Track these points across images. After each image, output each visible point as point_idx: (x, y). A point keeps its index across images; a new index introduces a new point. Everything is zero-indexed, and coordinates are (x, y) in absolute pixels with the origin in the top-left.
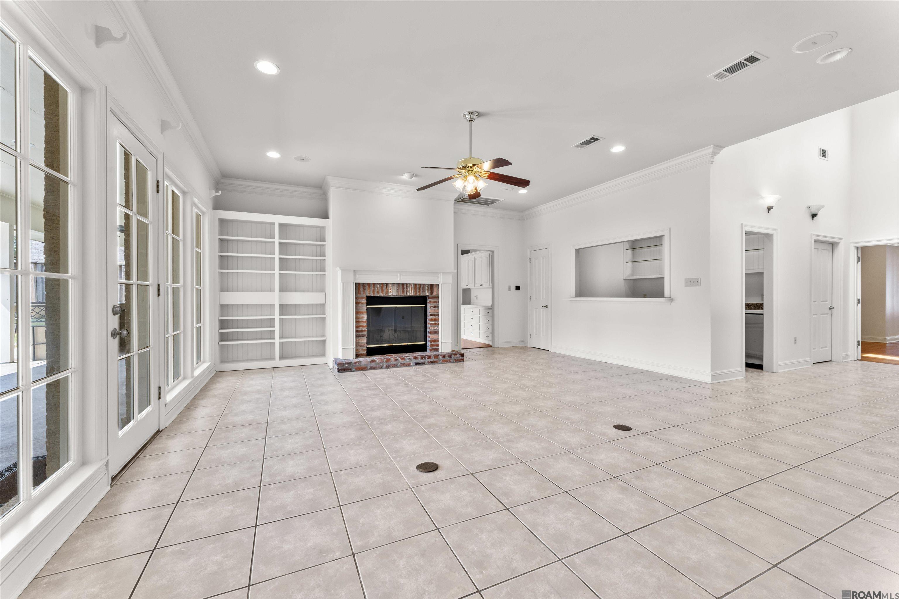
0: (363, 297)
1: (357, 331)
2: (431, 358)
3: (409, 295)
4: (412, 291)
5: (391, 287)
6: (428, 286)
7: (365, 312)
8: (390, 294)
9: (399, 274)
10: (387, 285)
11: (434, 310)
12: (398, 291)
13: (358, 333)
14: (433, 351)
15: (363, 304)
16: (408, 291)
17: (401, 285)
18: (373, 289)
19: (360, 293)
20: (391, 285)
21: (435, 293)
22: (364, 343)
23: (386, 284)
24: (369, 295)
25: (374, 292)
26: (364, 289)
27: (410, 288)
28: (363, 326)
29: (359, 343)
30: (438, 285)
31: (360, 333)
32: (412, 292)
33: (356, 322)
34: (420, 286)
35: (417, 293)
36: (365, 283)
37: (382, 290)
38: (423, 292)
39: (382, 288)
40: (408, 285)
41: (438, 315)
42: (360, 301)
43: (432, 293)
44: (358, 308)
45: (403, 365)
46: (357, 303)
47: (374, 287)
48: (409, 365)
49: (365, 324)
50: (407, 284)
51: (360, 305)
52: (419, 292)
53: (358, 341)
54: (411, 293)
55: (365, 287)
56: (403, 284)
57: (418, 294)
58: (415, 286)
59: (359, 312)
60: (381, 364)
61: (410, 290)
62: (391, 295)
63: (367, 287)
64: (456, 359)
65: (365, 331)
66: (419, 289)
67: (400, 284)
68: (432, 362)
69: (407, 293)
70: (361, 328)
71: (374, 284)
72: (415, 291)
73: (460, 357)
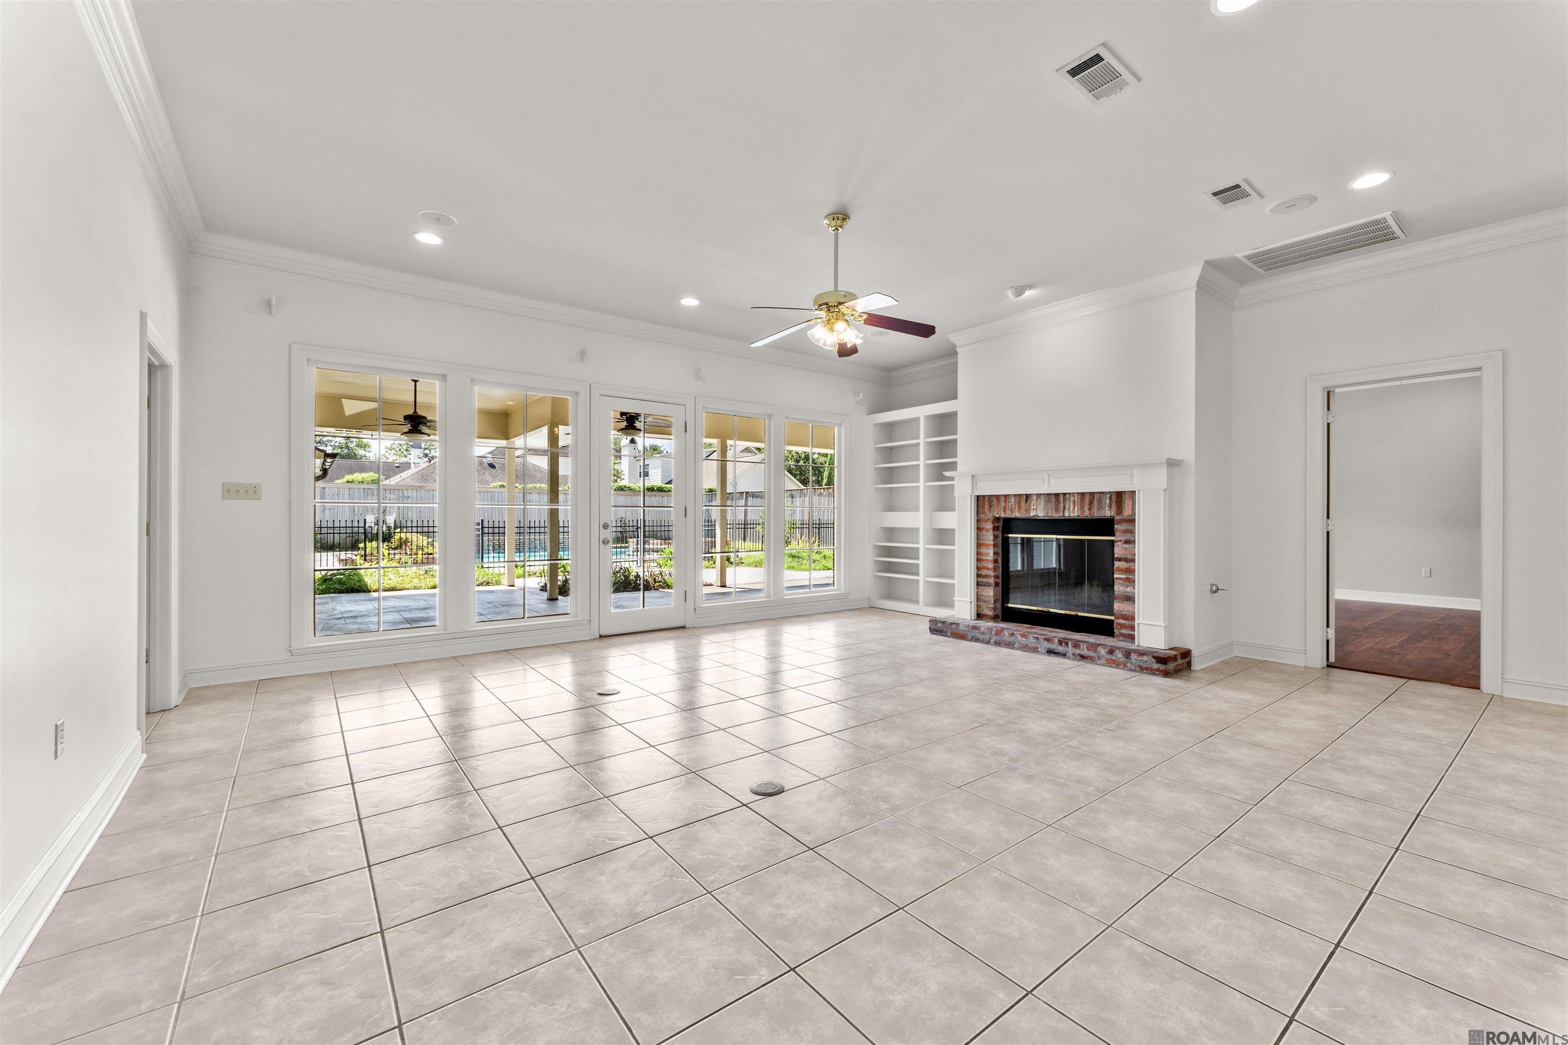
0: (989, 519)
1: (978, 576)
2: (1080, 647)
3: (1069, 516)
4: (1074, 507)
5: (1034, 502)
6: (1111, 496)
7: (991, 544)
8: (1032, 514)
9: (1046, 476)
10: (1028, 496)
11: (1125, 548)
12: (1046, 508)
13: (981, 580)
14: (1122, 638)
15: (987, 530)
16: (1066, 507)
17: (1053, 496)
18: (1003, 504)
19: (984, 513)
20: (1035, 497)
21: (1127, 512)
22: (989, 596)
23: (1026, 495)
24: (997, 516)
25: (1005, 510)
26: (991, 506)
27: (1070, 503)
28: (988, 569)
29: (983, 595)
30: (1134, 492)
31: (985, 580)
32: (1074, 510)
33: (978, 560)
34: (1093, 497)
35: (1084, 512)
36: (992, 495)
37: (1020, 507)
38: (1098, 509)
39: (1019, 502)
40: (1067, 495)
41: (1133, 561)
42: (983, 525)
43: (1120, 510)
44: (981, 537)
45: (1025, 648)
46: (979, 529)
47: (1005, 502)
48: (1035, 650)
49: (991, 566)
50: (1064, 494)
51: (984, 533)
52: (1090, 509)
53: (981, 592)
54: (1073, 512)
55: (992, 501)
56: (1057, 495)
57: (1087, 514)
58: (1082, 497)
59: (983, 544)
60: (987, 636)
61: (1070, 505)
62: (1034, 516)
63: (995, 501)
64: (1144, 665)
65: (991, 576)
66: (1091, 503)
67: (1051, 494)
68: (1083, 657)
69: (1064, 512)
70: (985, 571)
71: (1005, 496)
72: (1082, 508)
73: (1153, 662)
